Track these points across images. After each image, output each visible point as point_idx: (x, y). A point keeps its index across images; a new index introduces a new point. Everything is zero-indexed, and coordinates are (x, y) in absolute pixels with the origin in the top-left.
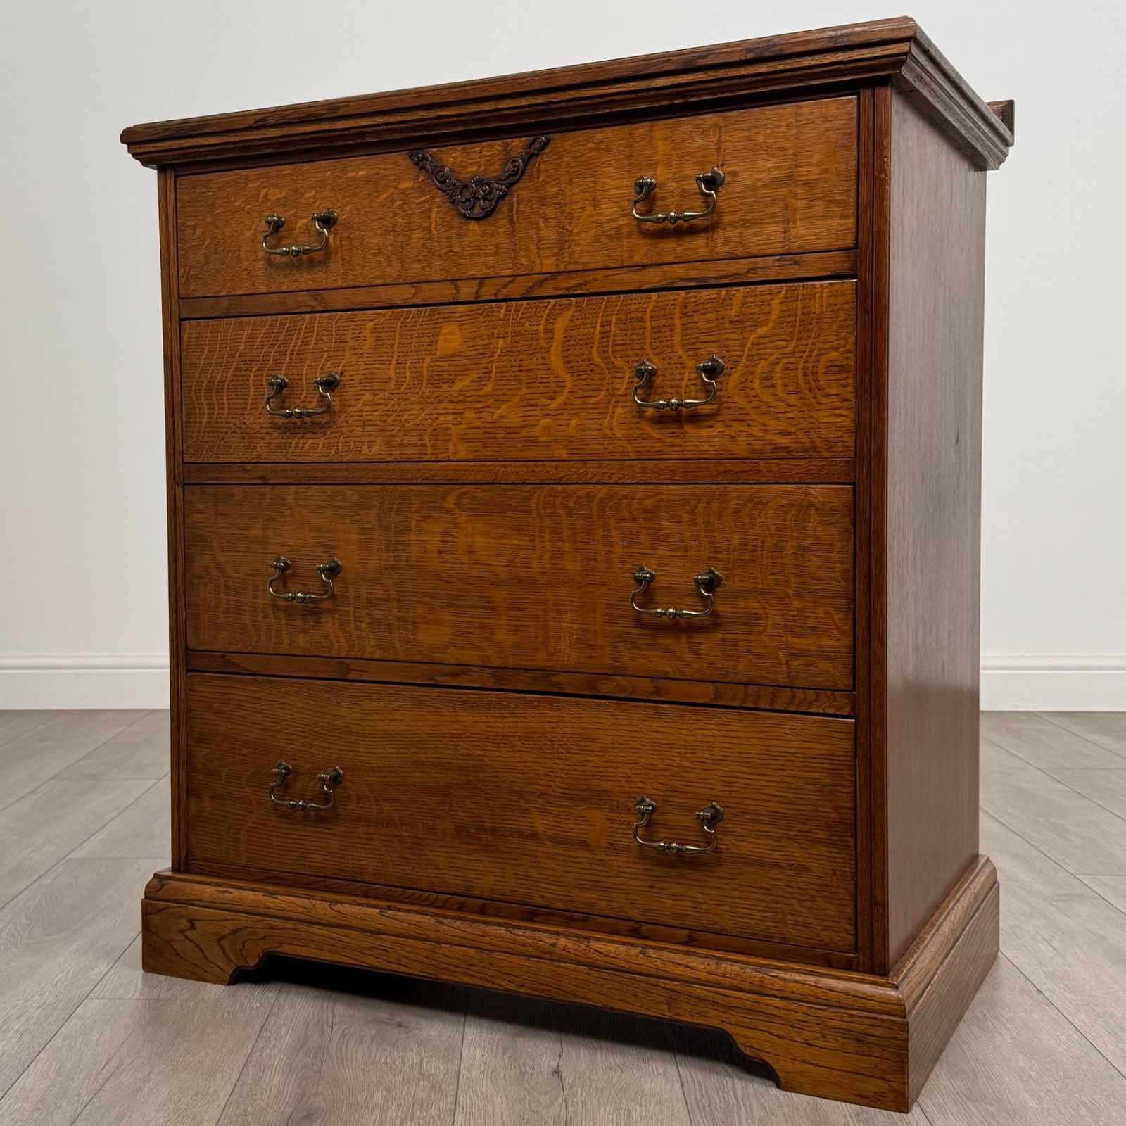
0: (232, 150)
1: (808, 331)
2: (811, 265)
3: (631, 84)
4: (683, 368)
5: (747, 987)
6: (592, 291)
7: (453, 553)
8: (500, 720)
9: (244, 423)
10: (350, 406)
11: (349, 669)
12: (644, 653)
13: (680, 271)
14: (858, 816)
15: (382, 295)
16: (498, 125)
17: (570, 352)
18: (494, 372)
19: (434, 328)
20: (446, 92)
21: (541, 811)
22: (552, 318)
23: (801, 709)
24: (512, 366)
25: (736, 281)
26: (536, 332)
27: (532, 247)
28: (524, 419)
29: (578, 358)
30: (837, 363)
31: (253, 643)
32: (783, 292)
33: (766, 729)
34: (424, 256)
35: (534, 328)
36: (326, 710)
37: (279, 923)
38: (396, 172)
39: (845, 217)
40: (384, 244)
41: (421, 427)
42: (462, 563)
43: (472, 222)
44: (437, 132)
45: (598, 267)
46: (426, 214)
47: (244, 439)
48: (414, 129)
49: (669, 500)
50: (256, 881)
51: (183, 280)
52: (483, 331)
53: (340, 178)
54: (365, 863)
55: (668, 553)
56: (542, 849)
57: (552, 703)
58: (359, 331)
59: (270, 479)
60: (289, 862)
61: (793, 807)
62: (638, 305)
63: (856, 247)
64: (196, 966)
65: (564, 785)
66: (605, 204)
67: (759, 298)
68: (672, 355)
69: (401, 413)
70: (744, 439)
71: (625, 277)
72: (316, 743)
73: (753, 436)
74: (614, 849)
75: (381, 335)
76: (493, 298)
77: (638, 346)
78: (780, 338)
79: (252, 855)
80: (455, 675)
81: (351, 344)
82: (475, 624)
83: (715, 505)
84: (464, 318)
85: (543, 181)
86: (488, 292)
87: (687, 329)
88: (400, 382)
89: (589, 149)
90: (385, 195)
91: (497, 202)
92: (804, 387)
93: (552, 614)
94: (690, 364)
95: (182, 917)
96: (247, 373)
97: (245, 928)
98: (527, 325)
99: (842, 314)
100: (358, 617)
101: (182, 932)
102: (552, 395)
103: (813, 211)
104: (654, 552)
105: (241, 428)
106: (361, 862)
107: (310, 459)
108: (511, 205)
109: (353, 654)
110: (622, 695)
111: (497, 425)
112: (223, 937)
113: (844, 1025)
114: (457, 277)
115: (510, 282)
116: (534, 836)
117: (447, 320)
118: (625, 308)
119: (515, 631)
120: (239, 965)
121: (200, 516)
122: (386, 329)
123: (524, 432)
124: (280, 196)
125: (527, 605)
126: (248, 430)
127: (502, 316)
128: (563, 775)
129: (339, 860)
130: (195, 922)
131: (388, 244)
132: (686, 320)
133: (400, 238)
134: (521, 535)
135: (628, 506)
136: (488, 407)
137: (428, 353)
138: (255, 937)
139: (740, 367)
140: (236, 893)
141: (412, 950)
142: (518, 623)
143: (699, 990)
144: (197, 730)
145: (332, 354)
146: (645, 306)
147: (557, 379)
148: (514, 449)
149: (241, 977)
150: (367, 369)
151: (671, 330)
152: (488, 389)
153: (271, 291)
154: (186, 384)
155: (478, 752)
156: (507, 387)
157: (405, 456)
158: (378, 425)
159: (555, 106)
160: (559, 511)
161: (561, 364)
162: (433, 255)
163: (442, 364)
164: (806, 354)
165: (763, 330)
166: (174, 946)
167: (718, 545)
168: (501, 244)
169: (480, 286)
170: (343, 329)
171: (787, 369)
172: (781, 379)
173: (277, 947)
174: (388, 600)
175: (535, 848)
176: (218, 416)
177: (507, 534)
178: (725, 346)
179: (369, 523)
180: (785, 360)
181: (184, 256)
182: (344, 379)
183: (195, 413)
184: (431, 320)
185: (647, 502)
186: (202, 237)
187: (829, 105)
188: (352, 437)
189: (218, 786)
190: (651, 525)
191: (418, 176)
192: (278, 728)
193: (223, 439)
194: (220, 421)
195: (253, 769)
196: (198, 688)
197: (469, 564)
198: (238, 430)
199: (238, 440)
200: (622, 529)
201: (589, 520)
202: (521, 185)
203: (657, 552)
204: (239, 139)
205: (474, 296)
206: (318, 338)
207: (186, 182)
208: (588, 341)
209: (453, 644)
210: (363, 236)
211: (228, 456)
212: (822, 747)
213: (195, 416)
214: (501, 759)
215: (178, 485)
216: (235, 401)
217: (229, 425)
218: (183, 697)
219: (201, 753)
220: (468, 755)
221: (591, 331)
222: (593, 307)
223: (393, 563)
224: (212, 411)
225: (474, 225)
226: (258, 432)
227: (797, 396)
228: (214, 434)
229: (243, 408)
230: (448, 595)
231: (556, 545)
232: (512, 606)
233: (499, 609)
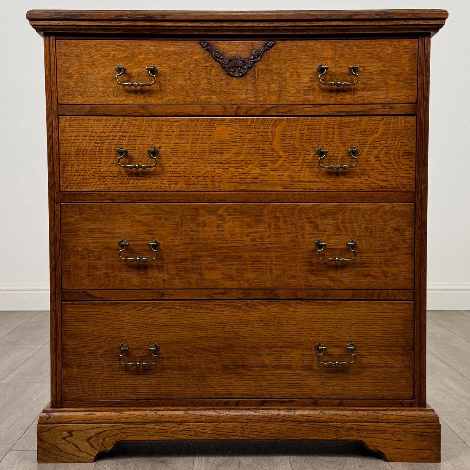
0: (97, 30)
1: (396, 137)
2: (398, 109)
3: (321, 23)
4: (339, 151)
5: (370, 420)
6: (295, 114)
7: (222, 235)
8: (247, 314)
9: (100, 171)
10: (165, 164)
11: (163, 295)
12: (320, 278)
13: (338, 108)
14: (415, 341)
15: (184, 109)
16: (250, 33)
17: (284, 142)
18: (245, 150)
19: (212, 127)
21: (267, 354)
22: (275, 126)
23: (391, 299)
24: (254, 147)
25: (364, 114)
26: (267, 132)
27: (266, 92)
28: (261, 172)
29: (287, 145)
30: (407, 151)
31: (105, 285)
32: (385, 120)
33: (376, 308)
34: (208, 92)
35: (266, 130)
36: (150, 316)
37: (126, 426)
38: (191, 50)
39: (412, 90)
40: (185, 85)
41: (205, 175)
42: (228, 240)
44: (218, 33)
45: (298, 104)
46: (209, 72)
47: (100, 179)
48: (205, 31)
49: (332, 210)
50: (107, 406)
51: (60, 95)
52: (239, 131)
53: (159, 50)
54: (172, 389)
55: (332, 233)
56: (269, 372)
57: (274, 304)
58: (169, 127)
59: (116, 200)
60: (127, 394)
61: (387, 341)
62: (318, 122)
63: (417, 103)
64: (73, 455)
65: (280, 341)
66: (302, 75)
67: (374, 122)
68: (333, 145)
69: (194, 168)
70: (367, 183)
72: (143, 332)
73: (371, 181)
74: (305, 368)
75: (182, 129)
76: (245, 114)
77: (318, 141)
78: (383, 140)
79: (104, 393)
80: (222, 294)
81: (165, 133)
82: (234, 269)
83: (354, 212)
84: (229, 123)
85: (271, 62)
86: (242, 111)
87: (341, 134)
88: (193, 153)
89: (295, 49)
90: (186, 61)
91: (247, 70)
92: (393, 161)
93: (275, 263)
94: (342, 149)
95: (64, 431)
96: (102, 145)
97: (105, 431)
98: (262, 128)
99: (410, 131)
100: (169, 268)
101: (64, 439)
102: (275, 161)
103: (398, 86)
104: (325, 233)
105: (98, 174)
106: (171, 389)
107: (141, 190)
108: (255, 71)
109: (166, 287)
110: (309, 298)
111: (246, 175)
112: (91, 438)
113: (414, 430)
114: (226, 104)
115: (253, 108)
116: (264, 366)
117: (220, 123)
118: (311, 123)
120: (101, 450)
121: (71, 219)
122: (186, 127)
123: (261, 179)
124: (122, 56)
125: (262, 259)
126: (102, 175)
127: (249, 123)
128: (279, 337)
129: (157, 390)
130: (72, 432)
131: (187, 85)
132: (339, 130)
133: (193, 83)
134: (258, 226)
135: (313, 212)
136: (242, 166)
137: (209, 139)
138: (111, 435)
139: (365, 152)
140: (98, 414)
141: (204, 428)
142: (257, 268)
143: (350, 425)
144: (69, 332)
145: (153, 138)
146: (321, 122)
147: (277, 154)
148: (255, 186)
149: (101, 456)
150: (174, 146)
151: (333, 134)
153: (117, 104)
154: (62, 150)
155: (235, 330)
156: (253, 157)
157: (196, 189)
158: (181, 174)
159: (282, 28)
160: (279, 215)
161: (279, 147)
162: (212, 92)
163: (217, 145)
164: (394, 147)
165: (376, 136)
166: (59, 447)
167: (355, 229)
168: (249, 89)
169: (238, 108)
170: (160, 125)
171: (386, 153)
172: (383, 157)
173: (125, 438)
174: (186, 259)
175: (266, 372)
176: (83, 167)
177: (251, 226)
178: (358, 142)
179: (175, 222)
180: (385, 149)
181: (61, 82)
182: (161, 150)
183: (68, 165)
184: (211, 123)
185: (322, 210)
186: (73, 73)
187: (406, 42)
188: (166, 179)
189: (82, 360)
190: (324, 221)
191: (204, 53)
192: (120, 327)
193: (86, 179)
194: (84, 170)
195: (105, 349)
196: (69, 310)
197: (231, 241)
198: (96, 175)
199: (96, 180)
200: (310, 223)
201: (294, 219)
202: (260, 63)
203: (327, 233)
204: (103, 24)
205: (234, 113)
206: (146, 129)
207: (63, 43)
208: (293, 137)
209: (223, 278)
210: (173, 80)
211: (90, 188)
212: (400, 314)
213: (68, 167)
214: (247, 332)
215: (57, 203)
216: (94, 160)
217: (91, 172)
218: (59, 314)
219: (71, 343)
220: (230, 331)
221: (294, 132)
222: (296, 122)
223: (189, 241)
224: (79, 164)
225: (235, 79)
226: (109, 176)
227: (390, 165)
228: (81, 177)
229: (99, 163)
230: (220, 255)
231: (277, 231)
232: (254, 260)
233: (247, 261)
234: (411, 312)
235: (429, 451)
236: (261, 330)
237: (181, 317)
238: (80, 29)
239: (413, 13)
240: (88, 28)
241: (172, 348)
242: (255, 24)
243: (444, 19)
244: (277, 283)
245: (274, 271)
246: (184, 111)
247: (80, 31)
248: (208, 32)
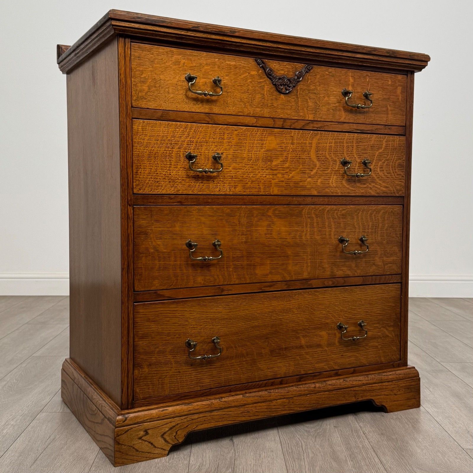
1: (393, 152)
2: (394, 130)
3: (350, 54)
4: (356, 162)
5: (377, 382)
6: (326, 130)
7: (271, 234)
8: (289, 302)
9: (170, 174)
10: (226, 169)
11: (223, 290)
12: (341, 268)
13: (355, 126)
14: (402, 315)
15: (242, 120)
16: (297, 56)
17: (318, 153)
18: (289, 158)
19: (264, 137)
20: (283, 38)
21: (304, 336)
22: (311, 139)
23: (387, 282)
24: (296, 157)
25: (372, 132)
26: (305, 143)
27: (305, 109)
28: (301, 178)
29: (321, 155)
30: (401, 164)
31: (174, 284)
32: (386, 138)
33: (378, 291)
34: (261, 106)
35: (305, 141)
36: (212, 311)
37: (196, 416)
38: (249, 66)
39: (403, 115)
40: (243, 97)
41: (259, 180)
42: (275, 239)
43: (282, 94)
44: (272, 53)
45: (329, 121)
46: (262, 87)
47: (170, 182)
48: (263, 50)
49: (350, 211)
50: (174, 401)
51: (134, 98)
52: (285, 141)
53: (223, 63)
54: (230, 377)
55: (350, 231)
56: (305, 351)
57: (308, 292)
58: (230, 135)
59: (184, 203)
60: (193, 386)
61: (384, 316)
62: (341, 137)
63: (405, 126)
64: (149, 453)
65: (313, 324)
66: (331, 96)
67: (380, 139)
68: (352, 157)
69: (250, 174)
70: (375, 189)
71: (337, 126)
72: (207, 327)
73: (377, 188)
74: (330, 345)
75: (240, 138)
76: (289, 127)
77: (341, 153)
78: (385, 154)
79: (172, 389)
80: (270, 286)
81: (227, 140)
82: (280, 264)
83: (365, 212)
84: (277, 134)
85: (310, 83)
86: (287, 124)
87: (358, 148)
88: (249, 160)
89: (327, 74)
90: (244, 76)
91: (292, 88)
92: (392, 171)
93: (310, 257)
94: (358, 160)
95: (140, 430)
96: (172, 149)
97: (178, 424)
98: (302, 140)
99: (402, 147)
100: (228, 266)
101: (140, 438)
102: (312, 169)
103: (395, 112)
104: (345, 230)
105: (168, 177)
106: (229, 377)
107: (205, 193)
108: (297, 90)
109: (226, 283)
110: (333, 285)
111: (290, 180)
112: (165, 433)
113: (404, 385)
114: (275, 117)
115: (296, 122)
116: (301, 347)
117: (270, 134)
118: (337, 137)
119: (296, 265)
120: (173, 443)
121: (143, 222)
122: (243, 135)
123: (301, 184)
124: (191, 65)
125: (300, 254)
126: (172, 178)
127: (292, 135)
128: (312, 320)
129: (218, 379)
130: (148, 431)
131: (245, 97)
132: (357, 144)
133: (250, 96)
134: (298, 226)
135: (337, 213)
136: (287, 173)
137: (262, 148)
138: (182, 427)
139: (374, 164)
140: (170, 409)
142: (297, 262)
143: (364, 387)
144: (140, 332)
145: (217, 144)
146: (344, 137)
147: (313, 163)
148: (297, 191)
149: (175, 448)
150: (234, 152)
151: (353, 148)
152: (287, 165)
153: (186, 110)
154: (135, 152)
155: (280, 317)
156: (295, 165)
157: (251, 193)
158: (239, 178)
159: (322, 55)
160: (313, 216)
161: (315, 157)
162: (265, 106)
163: (268, 153)
164: (392, 160)
165: (380, 151)
166: (136, 447)
168: (293, 106)
169: (284, 122)
170: (223, 133)
171: (387, 165)
172: (385, 168)
173: (195, 428)
174: (242, 257)
175: (302, 352)
176: (155, 170)
177: (293, 226)
178: (369, 155)
179: (234, 223)
180: (386, 162)
181: (135, 85)
182: (223, 156)
183: (140, 168)
184: (263, 133)
185: (343, 212)
186: (147, 77)
187: (400, 77)
188: (227, 183)
189: (153, 359)
190: (344, 220)
191: (259, 70)
192: (187, 323)
193: (158, 182)
194: (156, 173)
195: (173, 346)
196: (141, 311)
197: (278, 239)
198: (166, 178)
199: (167, 183)
200: (334, 222)
201: (324, 219)
202: (301, 83)
204: (180, 33)
205: (281, 126)
206: (210, 136)
207: (137, 46)
208: (324, 149)
209: (271, 273)
210: (233, 92)
211: (160, 191)
212: (392, 294)
213: (140, 170)
214: (289, 318)
215: (130, 206)
216: (165, 163)
217: (161, 175)
218: (131, 316)
219: (142, 344)
220: (276, 319)
221: (325, 145)
222: (326, 136)
223: (245, 240)
224: (151, 167)
225: (282, 96)
226: (178, 179)
227: (390, 175)
228: (152, 179)
229: (169, 167)
230: (269, 252)
231: (312, 229)
232: (295, 255)
233: (289, 257)
234: (399, 292)
235: (414, 400)
236: (299, 315)
237: (238, 309)
238: (156, 35)
239: (410, 54)
240: (165, 35)
241: (230, 339)
242: (303, 49)
243: (427, 62)
244: (311, 274)
245: (309, 264)
246: (242, 121)
247: (156, 36)
248: (265, 51)
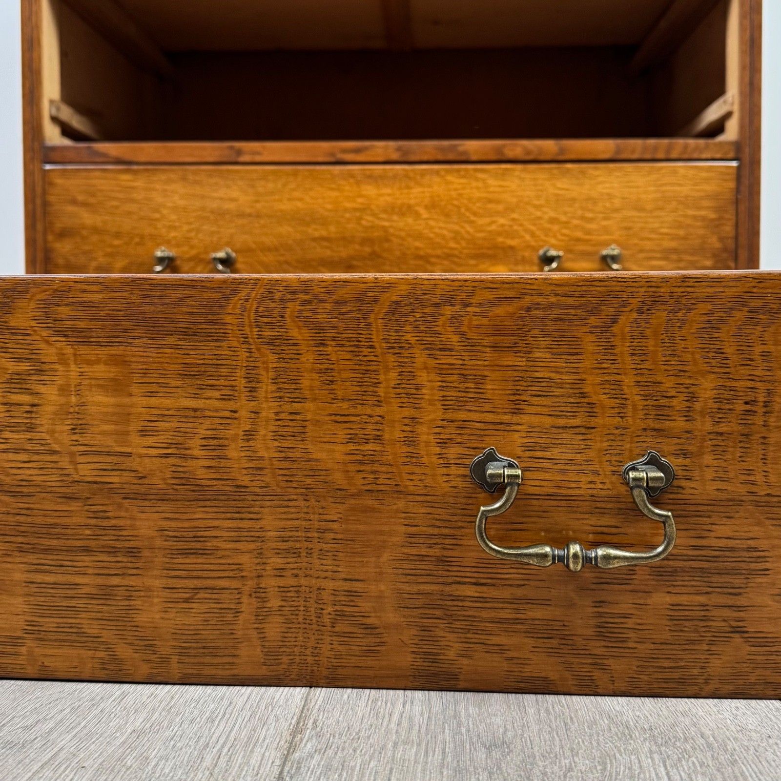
7: (31, 428)
12: (495, 640)
42: (55, 452)
49: (551, 306)
55: (549, 421)
83: (660, 316)
93: (278, 561)
104: (516, 419)
119: (186, 601)
135: (456, 320)
160: (294, 333)
167: (664, 402)
177: (166, 385)
185: (500, 311)
190: (509, 360)
197: (72, 454)
200: (441, 371)
201: (366, 351)
203: (525, 418)
209: (34, 631)
230: (19, 524)
231: (287, 407)
232: (180, 545)
233: (146, 553)
244: (285, 659)
245: (275, 603)
